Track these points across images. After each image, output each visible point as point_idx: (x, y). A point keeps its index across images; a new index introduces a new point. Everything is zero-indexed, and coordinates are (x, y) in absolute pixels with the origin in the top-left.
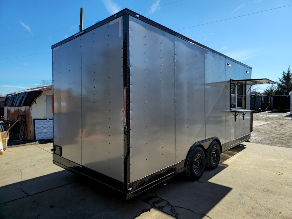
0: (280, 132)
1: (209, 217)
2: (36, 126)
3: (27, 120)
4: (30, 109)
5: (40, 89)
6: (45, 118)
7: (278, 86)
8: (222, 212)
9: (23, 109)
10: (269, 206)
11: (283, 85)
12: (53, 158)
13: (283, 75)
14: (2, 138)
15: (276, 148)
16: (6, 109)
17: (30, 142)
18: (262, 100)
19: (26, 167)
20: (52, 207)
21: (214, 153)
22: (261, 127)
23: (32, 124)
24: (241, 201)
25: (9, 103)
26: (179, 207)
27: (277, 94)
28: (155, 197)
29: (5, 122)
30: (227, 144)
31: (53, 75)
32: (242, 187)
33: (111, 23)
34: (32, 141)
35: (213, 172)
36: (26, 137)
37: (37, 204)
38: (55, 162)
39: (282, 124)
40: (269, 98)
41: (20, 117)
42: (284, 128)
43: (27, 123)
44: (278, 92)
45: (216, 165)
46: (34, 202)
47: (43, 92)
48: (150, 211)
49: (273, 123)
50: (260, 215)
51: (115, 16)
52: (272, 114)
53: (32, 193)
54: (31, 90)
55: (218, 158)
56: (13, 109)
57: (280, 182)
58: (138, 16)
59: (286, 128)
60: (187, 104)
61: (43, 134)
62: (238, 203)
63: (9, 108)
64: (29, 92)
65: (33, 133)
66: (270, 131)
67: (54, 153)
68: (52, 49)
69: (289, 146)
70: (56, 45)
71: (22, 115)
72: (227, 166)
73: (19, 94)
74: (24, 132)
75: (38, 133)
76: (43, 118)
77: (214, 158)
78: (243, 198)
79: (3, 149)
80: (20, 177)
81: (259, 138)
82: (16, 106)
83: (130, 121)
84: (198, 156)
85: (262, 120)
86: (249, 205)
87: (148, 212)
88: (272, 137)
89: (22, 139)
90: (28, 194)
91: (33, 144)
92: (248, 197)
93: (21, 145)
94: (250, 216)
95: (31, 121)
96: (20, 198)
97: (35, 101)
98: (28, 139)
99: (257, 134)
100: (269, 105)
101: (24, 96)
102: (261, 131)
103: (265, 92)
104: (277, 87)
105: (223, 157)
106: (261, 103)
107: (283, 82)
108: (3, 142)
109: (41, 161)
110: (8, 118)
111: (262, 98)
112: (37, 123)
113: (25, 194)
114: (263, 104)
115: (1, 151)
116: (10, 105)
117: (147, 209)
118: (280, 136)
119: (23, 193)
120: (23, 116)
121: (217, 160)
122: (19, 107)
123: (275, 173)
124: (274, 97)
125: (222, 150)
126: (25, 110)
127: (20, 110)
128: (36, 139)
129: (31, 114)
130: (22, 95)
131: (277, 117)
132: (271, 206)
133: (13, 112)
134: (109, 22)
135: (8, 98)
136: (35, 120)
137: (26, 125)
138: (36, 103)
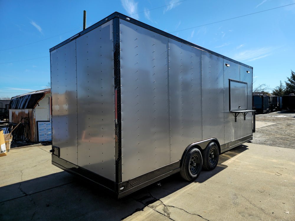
0: (286, 133)
1: (200, 216)
2: (39, 128)
3: (31, 122)
4: (34, 111)
5: (43, 91)
6: (48, 120)
7: (287, 86)
8: (214, 211)
9: (27, 111)
10: (263, 206)
11: (292, 84)
12: (52, 159)
13: (292, 75)
14: (5, 140)
15: (278, 149)
16: (11, 111)
17: (33, 144)
18: (271, 100)
19: (27, 168)
20: (48, 206)
21: (213, 153)
22: (267, 128)
23: (35, 126)
24: (235, 202)
25: (14, 106)
26: (172, 207)
27: (286, 94)
28: (150, 197)
29: (10, 124)
30: (227, 145)
31: (51, 77)
32: (238, 188)
33: (103, 26)
34: (36, 143)
35: (211, 172)
36: (29, 138)
37: (34, 203)
38: (53, 162)
39: (289, 125)
40: (278, 99)
41: (23, 119)
42: (291, 128)
43: (30, 126)
44: (287, 92)
45: (215, 165)
46: (31, 201)
47: (46, 94)
48: (143, 210)
49: (280, 124)
50: (252, 215)
51: (106, 19)
52: (280, 115)
53: (30, 193)
54: (34, 93)
55: (216, 159)
56: (17, 112)
57: (278, 182)
58: (128, 19)
59: (293, 129)
60: (182, 104)
61: (46, 136)
62: (232, 203)
63: (14, 110)
64: (32, 95)
65: (36, 135)
66: (276, 132)
67: (53, 154)
68: (50, 52)
69: (293, 147)
70: (53, 48)
71: (26, 117)
72: (227, 166)
73: (23, 96)
74: (27, 134)
75: (41, 135)
76: (46, 120)
77: (212, 159)
78: (237, 198)
79: (6, 151)
80: (20, 177)
81: (263, 139)
82: (20, 109)
83: (122, 121)
84: (194, 156)
85: (269, 120)
86: (243, 205)
87: (141, 211)
88: (277, 138)
89: (26, 141)
90: (26, 194)
91: (36, 146)
92: (243, 197)
93: (25, 147)
94: (242, 216)
95: (34, 123)
96: (18, 197)
97: (38, 103)
98: (32, 141)
99: (261, 135)
100: (278, 106)
101: (28, 99)
102: (266, 131)
103: (274, 92)
104: (285, 87)
105: (223, 158)
106: (269, 104)
107: (292, 82)
108: (6, 144)
109: (43, 162)
110: (13, 120)
111: (271, 98)
112: (40, 125)
113: (23, 193)
114: (272, 105)
115: (5, 152)
116: (15, 107)
117: (141, 208)
118: (285, 136)
119: (22, 193)
120: (26, 119)
121: (215, 161)
122: (22, 110)
123: (273, 174)
124: (283, 98)
125: (221, 151)
126: (28, 113)
127: (24, 112)
128: (39, 141)
129: (34, 116)
130: (25, 98)
131: (285, 118)
132: (265, 206)
133: (17, 115)
134: (101, 25)
135: (13, 101)
136: (38, 122)
137: (29, 127)
138: (39, 105)
